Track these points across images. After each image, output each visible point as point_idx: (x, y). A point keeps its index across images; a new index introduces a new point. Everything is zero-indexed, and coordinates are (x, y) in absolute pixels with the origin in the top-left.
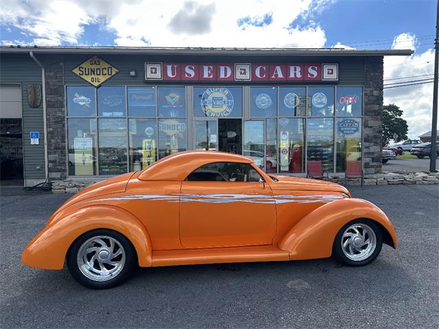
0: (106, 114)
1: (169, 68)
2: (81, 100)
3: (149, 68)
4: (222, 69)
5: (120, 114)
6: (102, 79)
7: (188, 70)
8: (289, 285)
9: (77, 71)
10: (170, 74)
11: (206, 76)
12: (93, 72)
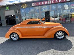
0: (27, 13)
1: (36, 3)
2: (23, 11)
3: (32, 4)
4: (45, 2)
5: (28, 13)
6: (25, 7)
7: (39, 3)
8: (44, 42)
9: (22, 6)
10: (36, 5)
11: (42, 4)
12: (24, 6)
